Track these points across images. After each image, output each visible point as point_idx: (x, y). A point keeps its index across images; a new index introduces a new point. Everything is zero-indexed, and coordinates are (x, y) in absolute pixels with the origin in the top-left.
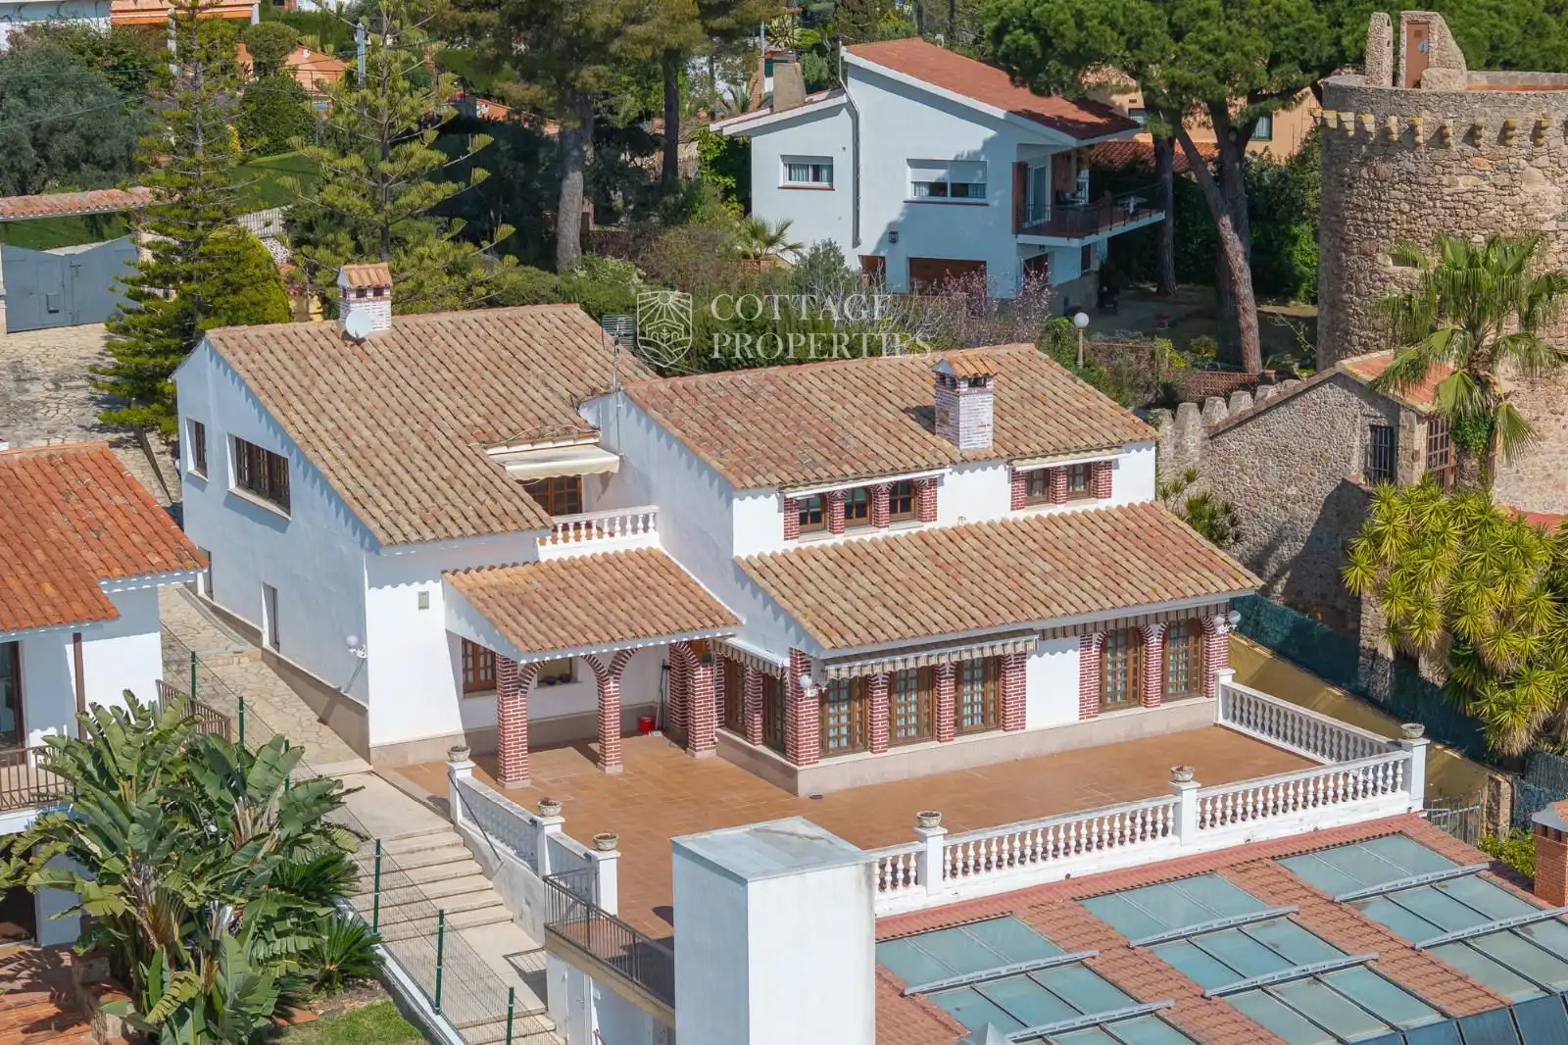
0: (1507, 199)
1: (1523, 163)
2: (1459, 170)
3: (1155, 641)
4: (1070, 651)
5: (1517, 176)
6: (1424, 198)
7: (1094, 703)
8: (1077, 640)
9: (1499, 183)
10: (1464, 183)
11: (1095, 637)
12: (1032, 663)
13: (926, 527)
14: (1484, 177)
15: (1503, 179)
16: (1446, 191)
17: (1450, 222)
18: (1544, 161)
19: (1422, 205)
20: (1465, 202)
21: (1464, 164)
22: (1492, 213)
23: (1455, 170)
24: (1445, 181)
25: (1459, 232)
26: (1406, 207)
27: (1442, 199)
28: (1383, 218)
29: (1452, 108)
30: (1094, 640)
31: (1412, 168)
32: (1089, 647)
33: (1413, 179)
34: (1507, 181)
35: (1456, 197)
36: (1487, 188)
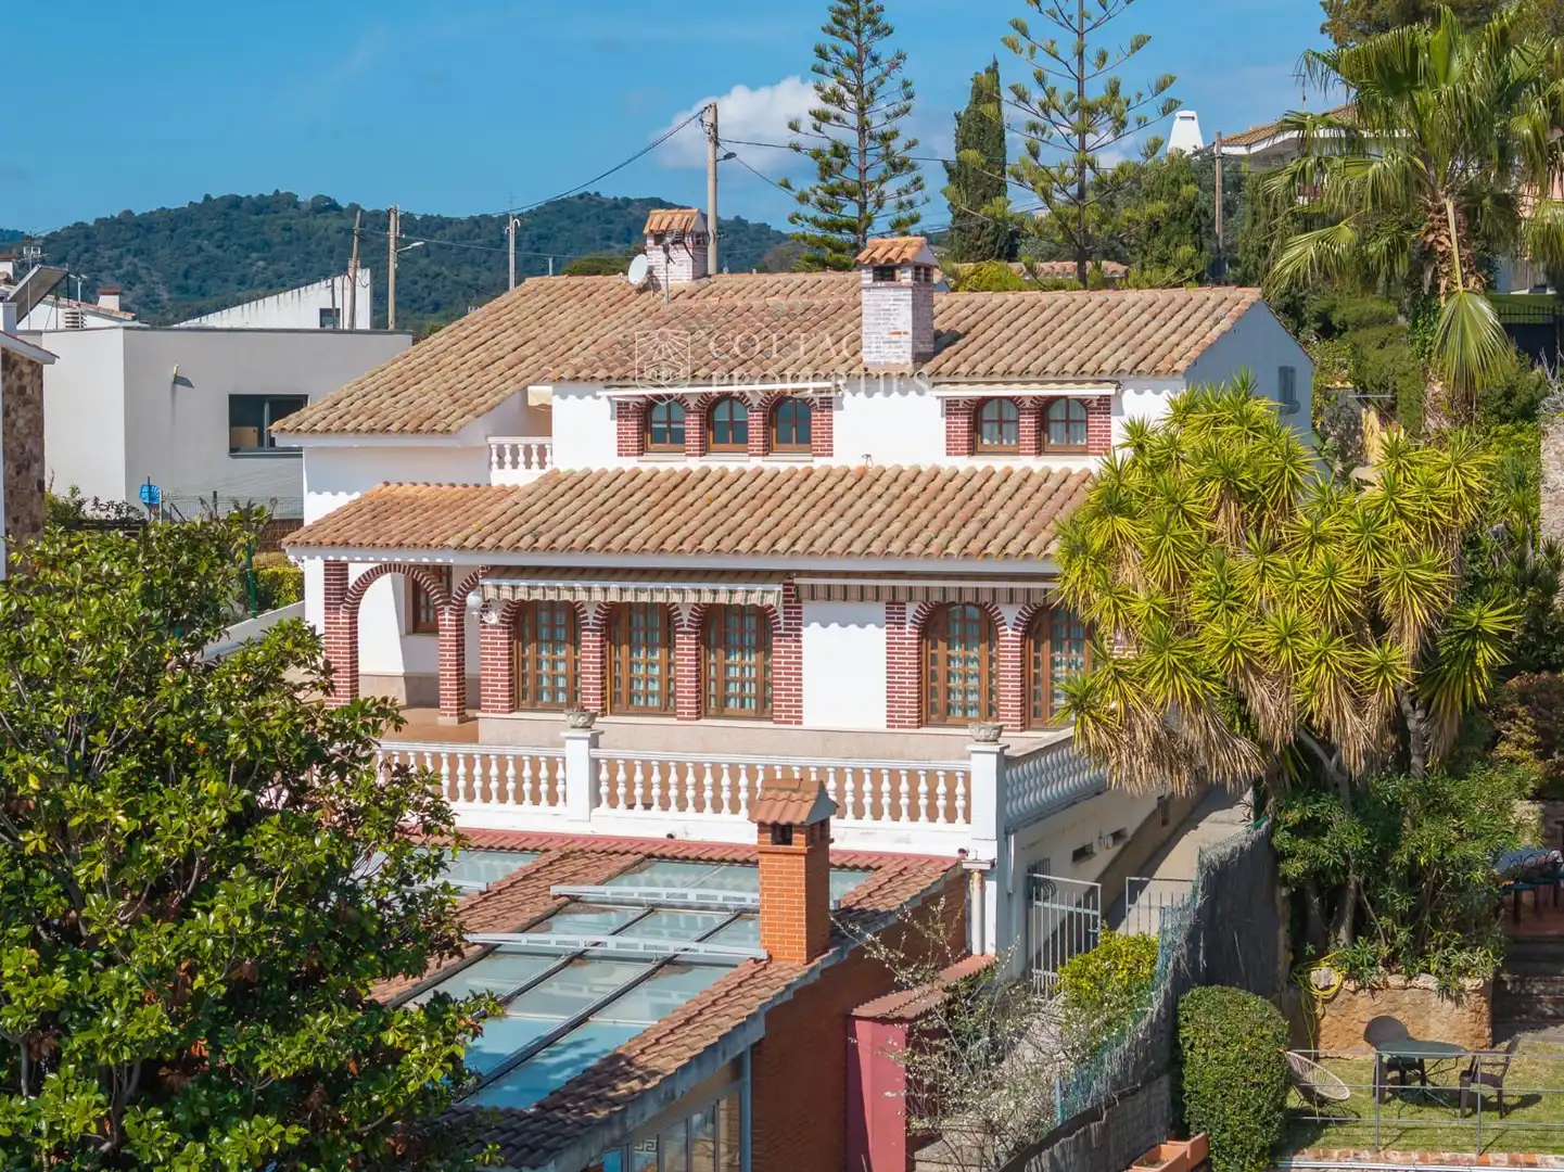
3: (1009, 635)
4: (871, 627)
7: (911, 712)
8: (880, 609)
11: (911, 610)
12: (813, 636)
13: (819, 463)
30: (909, 616)
32: (901, 625)
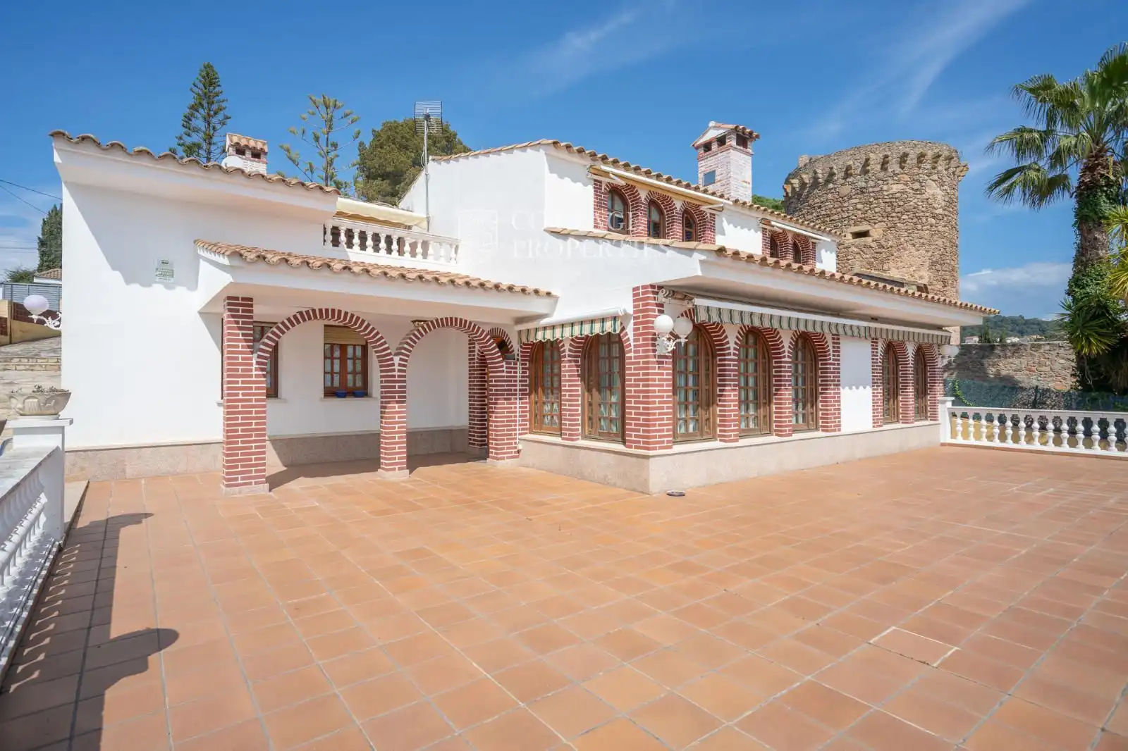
0: (919, 196)
1: (926, 177)
2: (892, 182)
5: (923, 184)
6: (872, 200)
9: (915, 187)
10: (896, 188)
14: (906, 185)
15: (917, 186)
16: (885, 193)
17: (889, 209)
18: (935, 177)
19: (871, 203)
20: (896, 199)
21: (896, 178)
22: (911, 203)
23: (891, 182)
24: (885, 188)
25: (894, 214)
26: (859, 206)
27: (883, 198)
28: (845, 215)
29: (887, 149)
30: (880, 348)
31: (864, 185)
33: (865, 190)
34: (919, 187)
35: (891, 196)
36: (908, 190)
